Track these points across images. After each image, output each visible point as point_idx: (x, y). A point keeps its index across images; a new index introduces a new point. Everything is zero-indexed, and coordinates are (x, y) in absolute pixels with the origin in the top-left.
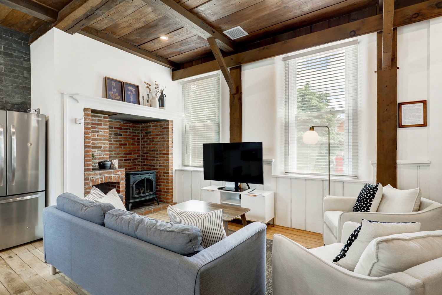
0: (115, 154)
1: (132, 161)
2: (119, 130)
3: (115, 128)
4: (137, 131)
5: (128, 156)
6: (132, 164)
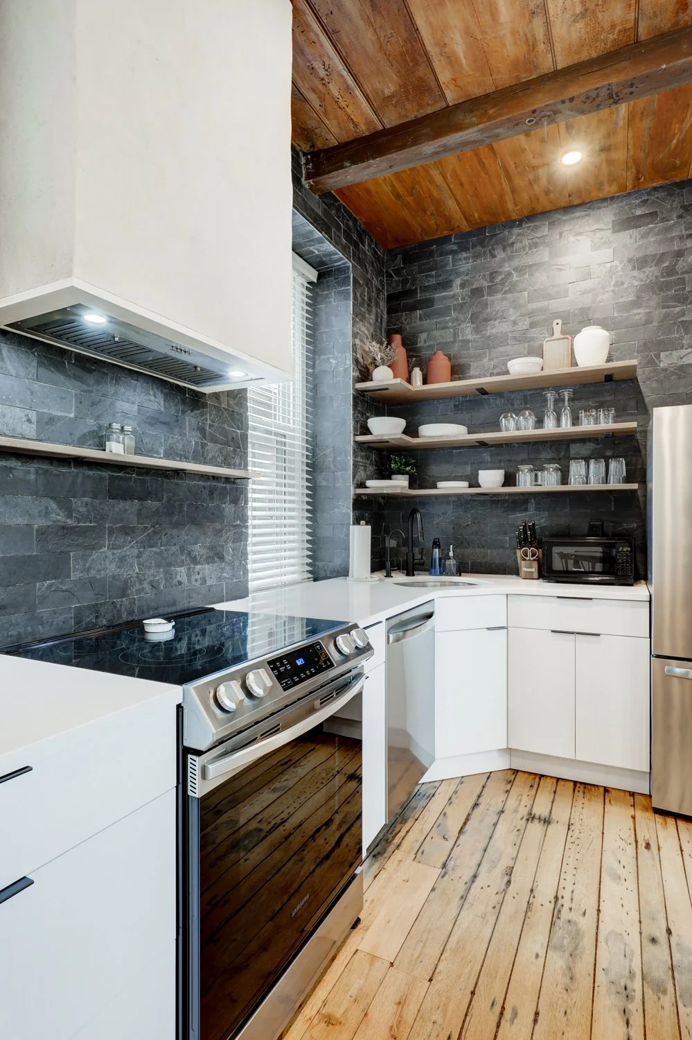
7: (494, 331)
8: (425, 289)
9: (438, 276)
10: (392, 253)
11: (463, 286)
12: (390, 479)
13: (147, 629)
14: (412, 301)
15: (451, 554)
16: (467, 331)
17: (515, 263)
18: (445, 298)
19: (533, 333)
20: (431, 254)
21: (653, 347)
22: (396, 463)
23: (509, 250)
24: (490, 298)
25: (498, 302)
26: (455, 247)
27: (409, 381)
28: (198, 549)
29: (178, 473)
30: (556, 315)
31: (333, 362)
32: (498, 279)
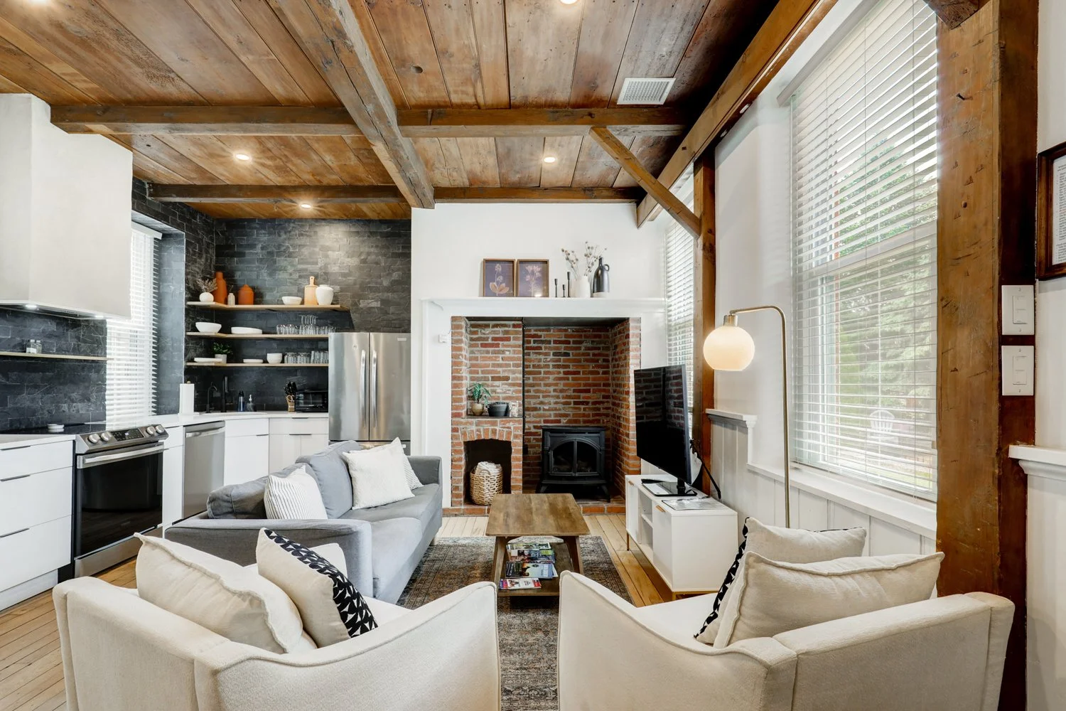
0: (555, 391)
1: (590, 406)
2: (563, 346)
3: (555, 342)
4: (603, 345)
5: (582, 395)
6: (591, 413)
7: (280, 277)
8: (240, 246)
9: (247, 240)
10: (219, 221)
11: (262, 248)
12: (214, 357)
14: (232, 251)
15: (250, 399)
16: (264, 274)
17: (291, 242)
18: (252, 254)
19: (300, 281)
20: (243, 227)
21: (358, 297)
22: (217, 347)
23: (288, 234)
24: (277, 259)
25: (282, 261)
26: (258, 226)
27: (226, 302)
28: (74, 395)
29: (64, 360)
30: (312, 274)
31: (172, 288)
32: (282, 249)
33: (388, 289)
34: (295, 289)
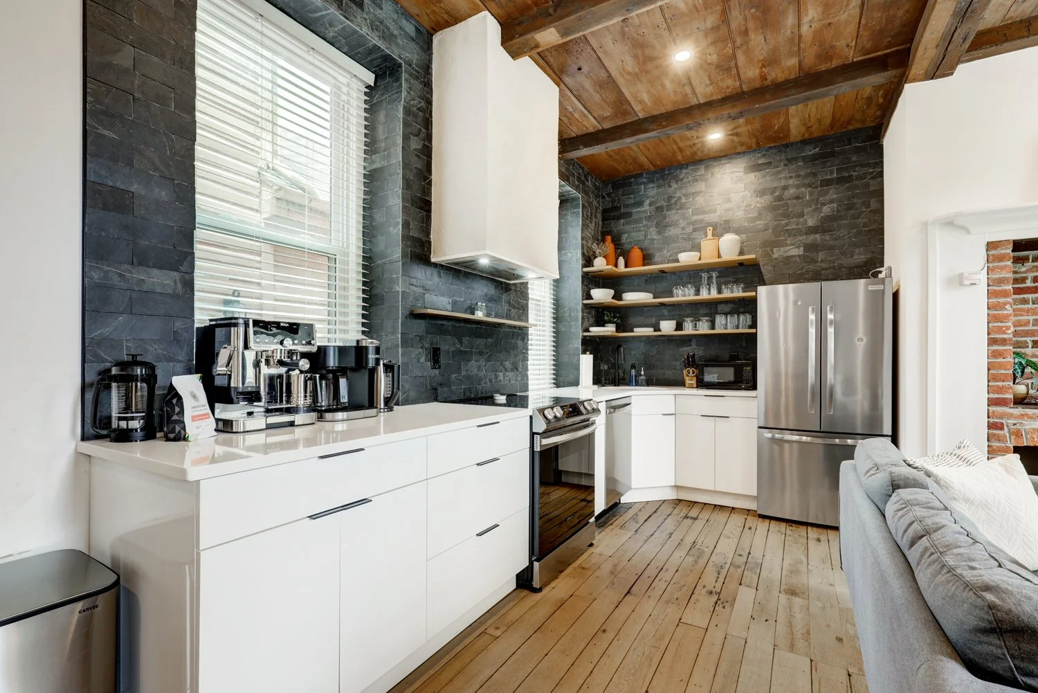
7: (670, 233)
8: (627, 206)
9: (634, 198)
10: (605, 183)
11: (650, 205)
12: (604, 326)
13: (495, 398)
14: (618, 213)
15: (643, 373)
16: (653, 232)
17: (684, 191)
18: (639, 212)
19: (695, 235)
20: (630, 184)
21: (770, 245)
22: (608, 316)
23: (680, 183)
24: (668, 213)
25: (673, 216)
26: (645, 180)
27: (616, 265)
28: (507, 363)
29: (500, 324)
30: (709, 224)
31: (570, 255)
32: (673, 201)
33: (813, 230)
34: (688, 245)
